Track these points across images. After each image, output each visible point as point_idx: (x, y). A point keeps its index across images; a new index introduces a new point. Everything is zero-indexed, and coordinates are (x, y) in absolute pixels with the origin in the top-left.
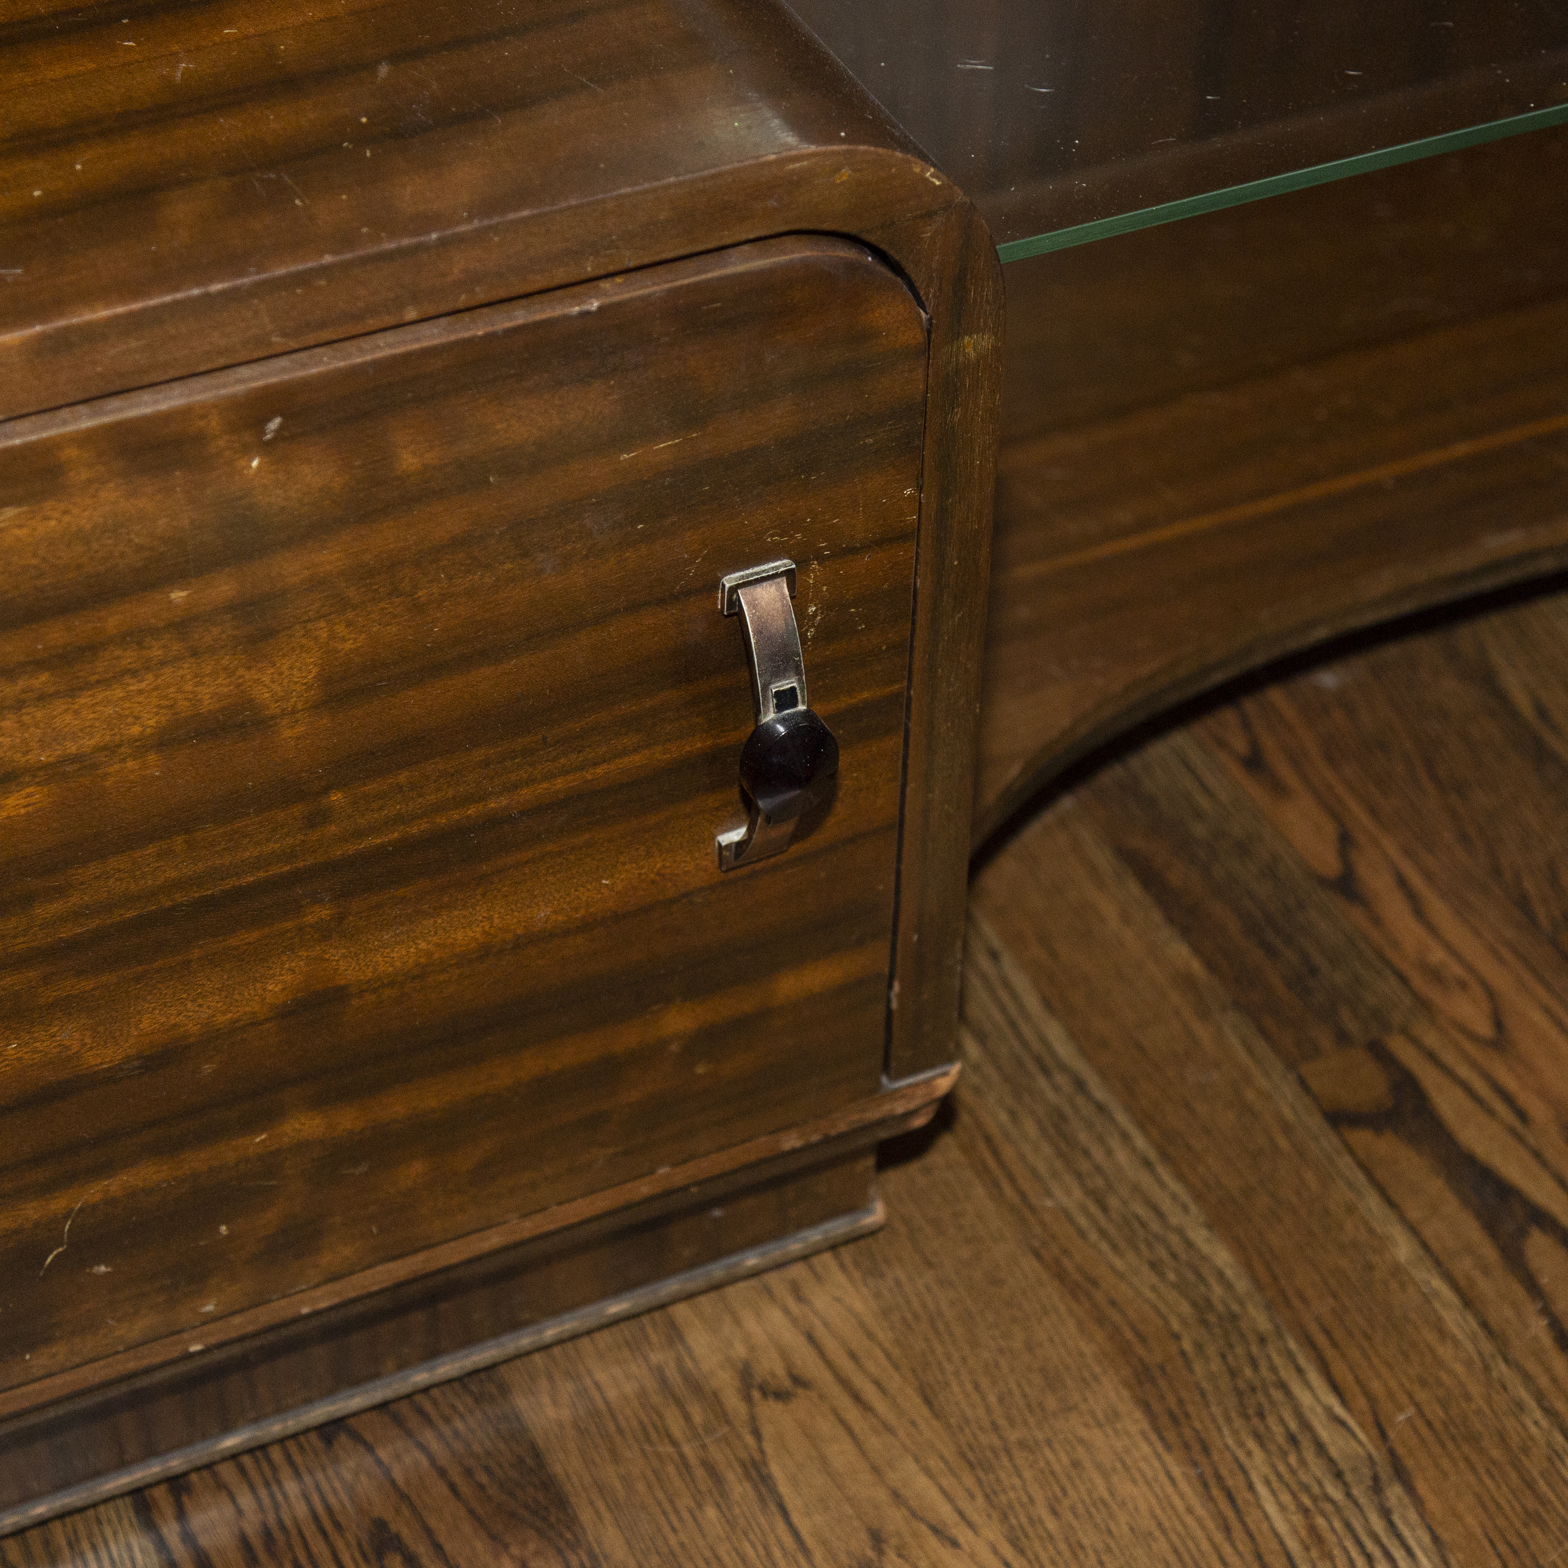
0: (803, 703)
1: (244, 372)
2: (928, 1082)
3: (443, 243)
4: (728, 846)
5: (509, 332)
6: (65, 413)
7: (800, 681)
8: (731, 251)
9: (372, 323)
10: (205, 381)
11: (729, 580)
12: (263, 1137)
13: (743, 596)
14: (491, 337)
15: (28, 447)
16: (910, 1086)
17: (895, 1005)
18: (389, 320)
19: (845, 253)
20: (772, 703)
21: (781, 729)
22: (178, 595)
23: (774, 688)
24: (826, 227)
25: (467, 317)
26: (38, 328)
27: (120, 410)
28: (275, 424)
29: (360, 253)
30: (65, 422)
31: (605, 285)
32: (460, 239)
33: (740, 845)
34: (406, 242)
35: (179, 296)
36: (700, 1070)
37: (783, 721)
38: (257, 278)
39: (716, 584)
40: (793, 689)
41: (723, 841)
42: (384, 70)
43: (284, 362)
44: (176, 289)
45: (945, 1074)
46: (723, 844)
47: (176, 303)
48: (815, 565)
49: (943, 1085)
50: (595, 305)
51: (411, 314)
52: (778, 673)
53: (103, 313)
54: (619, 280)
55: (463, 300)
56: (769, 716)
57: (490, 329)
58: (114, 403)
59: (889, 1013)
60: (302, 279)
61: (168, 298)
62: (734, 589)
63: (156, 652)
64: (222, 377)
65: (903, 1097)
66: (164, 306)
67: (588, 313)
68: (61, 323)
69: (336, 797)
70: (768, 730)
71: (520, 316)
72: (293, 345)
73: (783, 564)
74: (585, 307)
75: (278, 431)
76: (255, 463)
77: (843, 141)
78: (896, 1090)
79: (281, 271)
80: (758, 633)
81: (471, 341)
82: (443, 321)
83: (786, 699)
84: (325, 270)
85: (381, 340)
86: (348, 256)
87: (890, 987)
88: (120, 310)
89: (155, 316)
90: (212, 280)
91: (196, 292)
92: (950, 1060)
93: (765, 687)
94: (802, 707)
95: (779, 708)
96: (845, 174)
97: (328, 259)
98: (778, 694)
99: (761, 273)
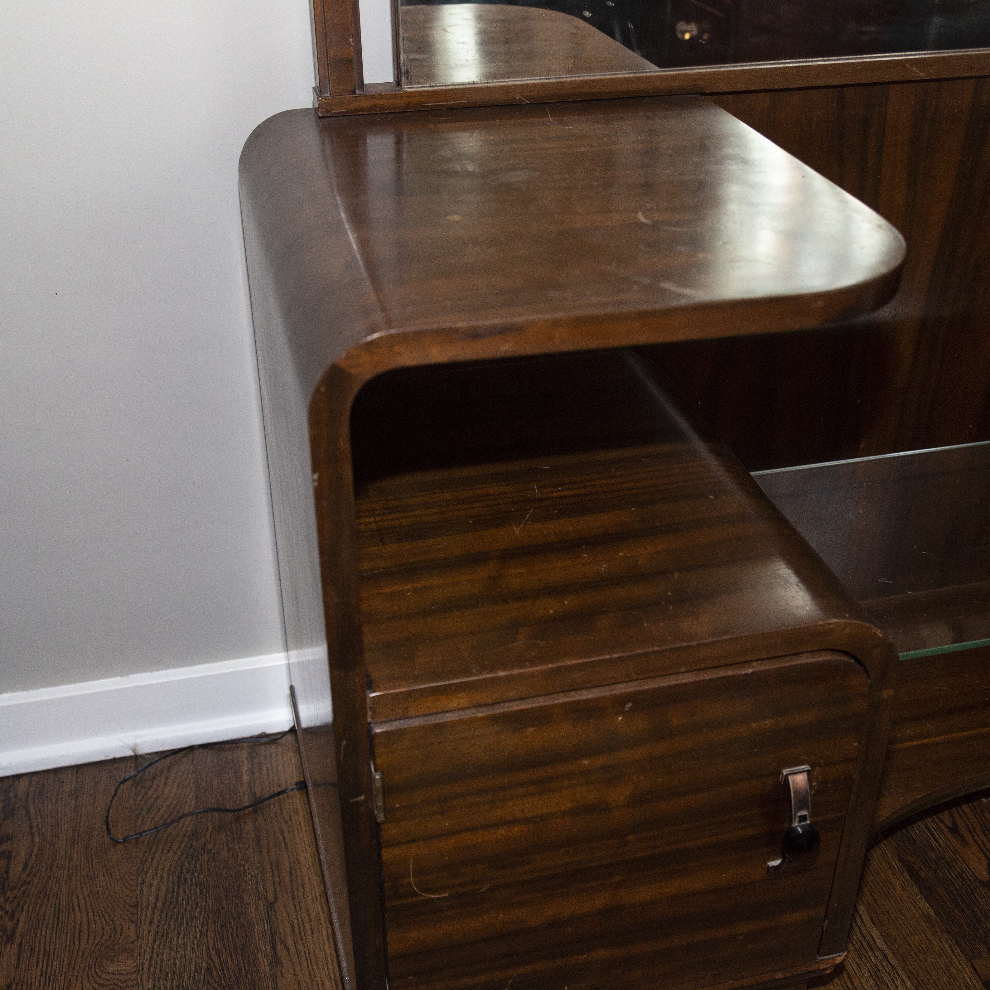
0: (809, 820)
1: (621, 686)
2: (833, 958)
3: (698, 646)
4: (772, 867)
5: (719, 678)
6: (555, 696)
7: (809, 812)
8: (801, 655)
9: (669, 672)
10: (607, 688)
11: (785, 772)
12: (586, 956)
13: (790, 778)
14: (711, 680)
15: (541, 708)
16: (826, 959)
17: (825, 928)
18: (675, 671)
19: (844, 658)
20: (797, 820)
21: (799, 829)
22: (585, 762)
23: (799, 814)
24: (838, 648)
25: (703, 672)
26: (550, 666)
27: (575, 696)
28: (629, 705)
29: (668, 647)
30: (555, 699)
31: (754, 664)
32: (705, 644)
33: (776, 868)
34: (685, 644)
35: (601, 658)
36: (749, 947)
37: (801, 827)
38: (629, 653)
39: (780, 772)
40: (806, 815)
41: (770, 865)
42: (677, 575)
43: (635, 683)
44: (600, 655)
45: (840, 956)
46: (770, 866)
47: (600, 660)
48: (818, 768)
49: (839, 960)
50: (750, 671)
51: (683, 669)
52: (800, 809)
53: (574, 662)
54: (759, 662)
55: (702, 665)
56: (796, 824)
57: (711, 677)
58: (573, 693)
59: (823, 931)
60: (645, 655)
61: (598, 658)
62: (787, 775)
63: (575, 782)
64: (613, 687)
65: (824, 963)
66: (596, 661)
67: (747, 674)
68: (559, 664)
69: (631, 837)
70: (795, 829)
71: (722, 673)
72: (640, 677)
73: (806, 767)
74: (746, 672)
75: (630, 708)
76: (620, 718)
77: (847, 618)
78: (821, 960)
79: (639, 652)
80: (794, 793)
81: (704, 681)
82: (694, 673)
83: (803, 819)
84: (654, 652)
85: (671, 678)
86: (663, 648)
87: (824, 922)
88: (581, 661)
89: (593, 664)
90: (614, 653)
91: (608, 657)
92: (843, 951)
93: (796, 813)
94: (808, 822)
95: (800, 821)
96: (848, 630)
97: (656, 648)
98: (800, 817)
99: (812, 663)
